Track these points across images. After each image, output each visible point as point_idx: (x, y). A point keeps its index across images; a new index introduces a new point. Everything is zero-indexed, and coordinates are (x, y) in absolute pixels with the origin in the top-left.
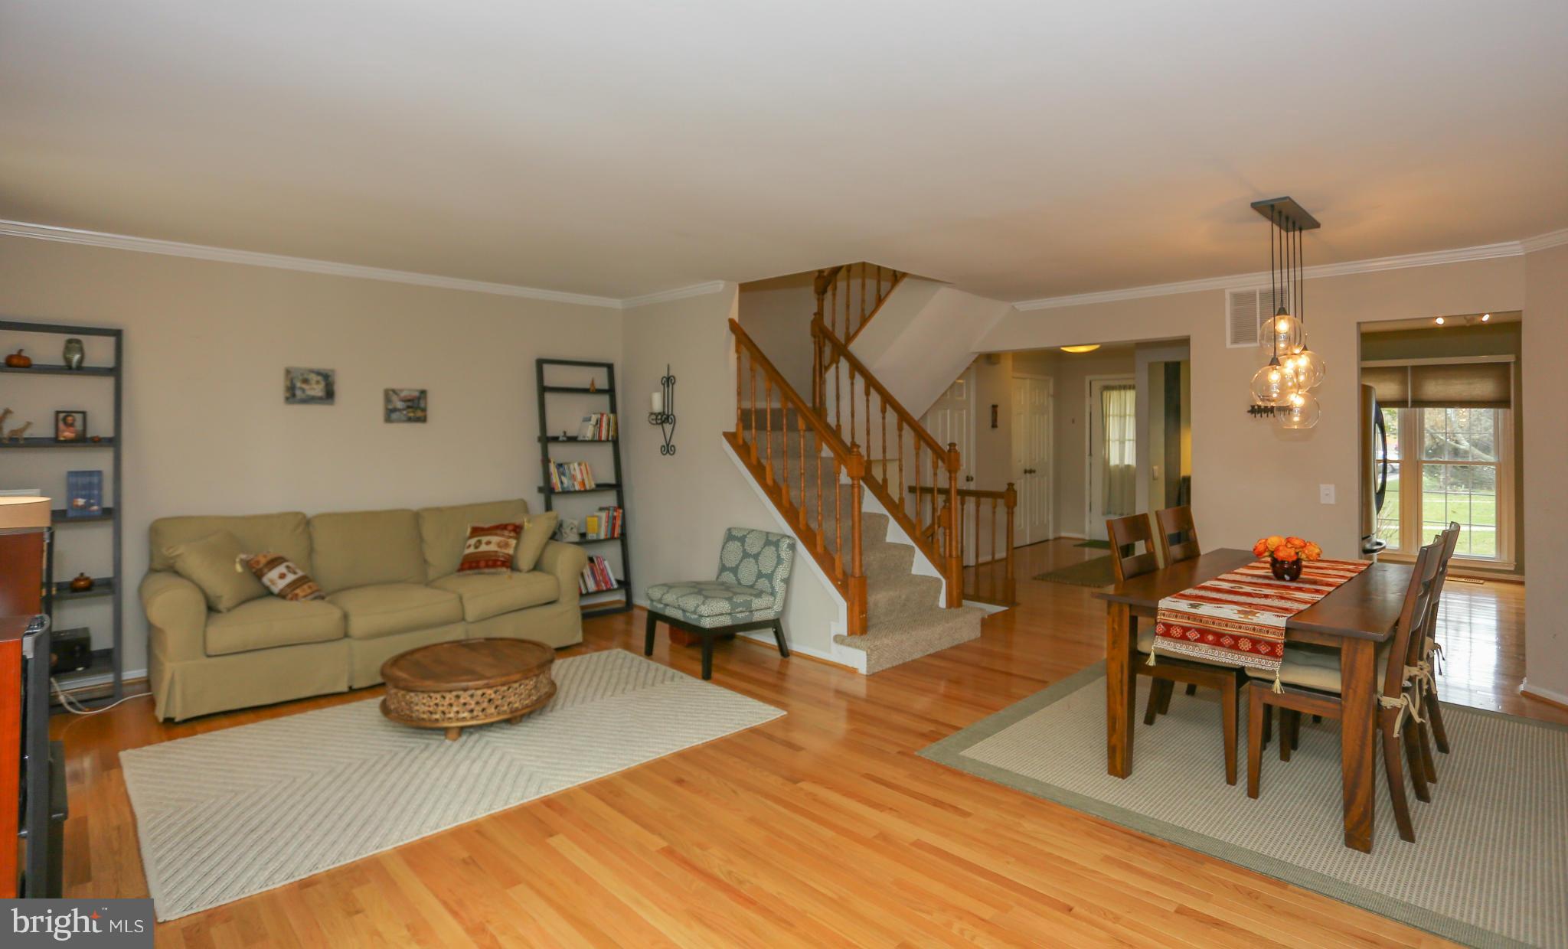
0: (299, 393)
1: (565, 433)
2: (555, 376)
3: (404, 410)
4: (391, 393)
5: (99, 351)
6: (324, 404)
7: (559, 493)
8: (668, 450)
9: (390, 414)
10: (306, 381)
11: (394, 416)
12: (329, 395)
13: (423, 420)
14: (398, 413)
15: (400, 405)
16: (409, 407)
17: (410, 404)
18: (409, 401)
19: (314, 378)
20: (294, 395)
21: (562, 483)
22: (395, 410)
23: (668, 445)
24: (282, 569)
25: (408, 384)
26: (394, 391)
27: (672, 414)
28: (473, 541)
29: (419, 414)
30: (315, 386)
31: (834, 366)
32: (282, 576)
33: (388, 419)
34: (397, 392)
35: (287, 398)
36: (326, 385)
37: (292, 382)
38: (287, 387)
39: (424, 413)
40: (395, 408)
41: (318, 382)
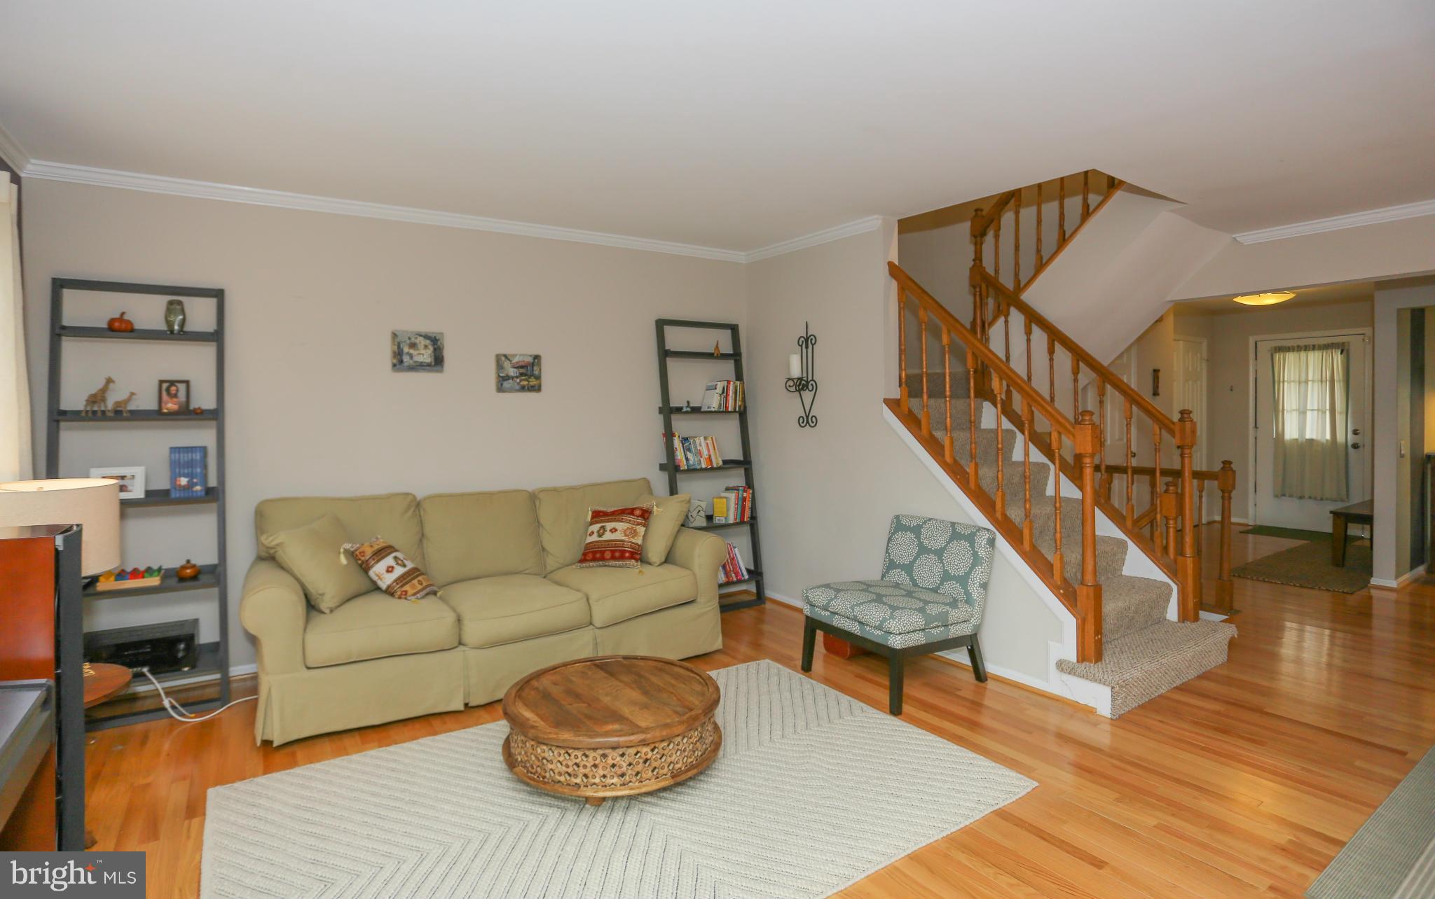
0: (406, 359)
1: (688, 402)
2: (677, 339)
3: (517, 377)
4: (503, 358)
5: (200, 314)
6: (429, 371)
7: (684, 471)
8: (808, 422)
9: (502, 382)
10: (413, 346)
11: (506, 384)
12: (438, 361)
13: (537, 389)
14: (511, 381)
15: (512, 372)
16: (522, 374)
17: (522, 371)
18: (522, 367)
19: (422, 342)
20: (401, 362)
21: (687, 459)
22: (507, 378)
23: (807, 417)
24: (389, 561)
25: (521, 350)
26: (505, 356)
27: (813, 380)
28: (596, 527)
29: (533, 382)
30: (422, 352)
31: (1002, 319)
32: (390, 570)
33: (500, 389)
34: (509, 357)
35: (394, 365)
36: (435, 349)
37: (399, 347)
38: (394, 353)
39: (538, 381)
40: (507, 376)
41: (426, 347)
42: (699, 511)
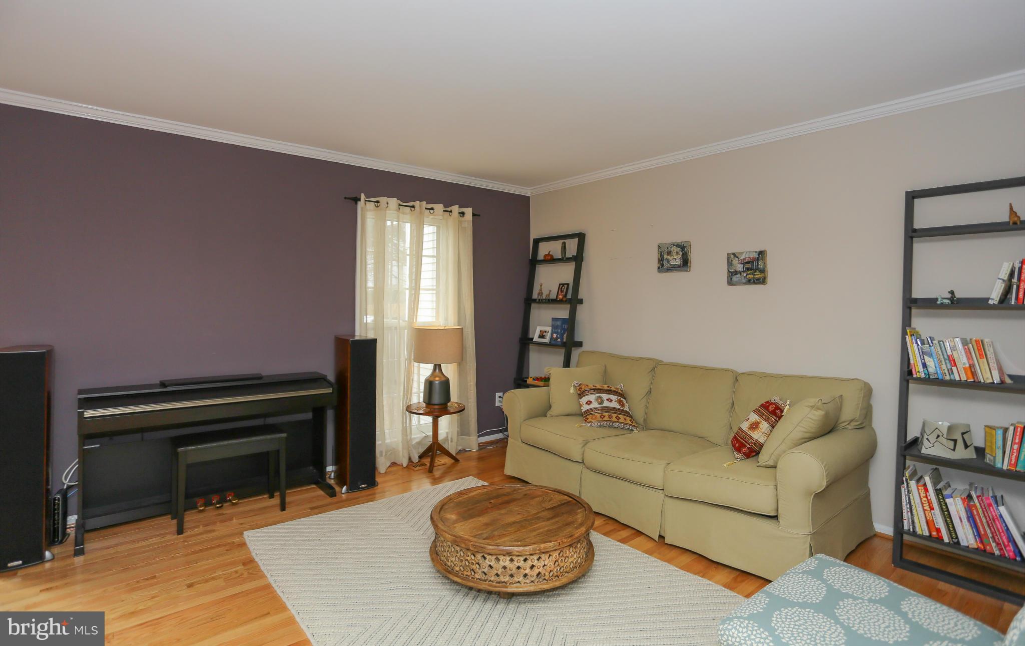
0: (665, 263)
1: (952, 292)
2: (927, 213)
3: (744, 272)
4: (732, 256)
6: (681, 271)
7: (919, 380)
9: (732, 277)
10: (669, 253)
11: (735, 279)
12: (686, 263)
13: (762, 281)
14: (738, 275)
15: (740, 268)
16: (748, 269)
17: (748, 266)
18: (748, 263)
19: (675, 249)
20: (663, 265)
21: (925, 365)
22: (736, 273)
24: (591, 397)
25: (748, 248)
26: (734, 254)
29: (758, 275)
30: (676, 257)
33: (730, 283)
34: (737, 255)
35: (659, 268)
36: (683, 254)
37: (661, 254)
38: (659, 259)
39: (763, 275)
40: (736, 271)
41: (677, 253)
42: (938, 436)
